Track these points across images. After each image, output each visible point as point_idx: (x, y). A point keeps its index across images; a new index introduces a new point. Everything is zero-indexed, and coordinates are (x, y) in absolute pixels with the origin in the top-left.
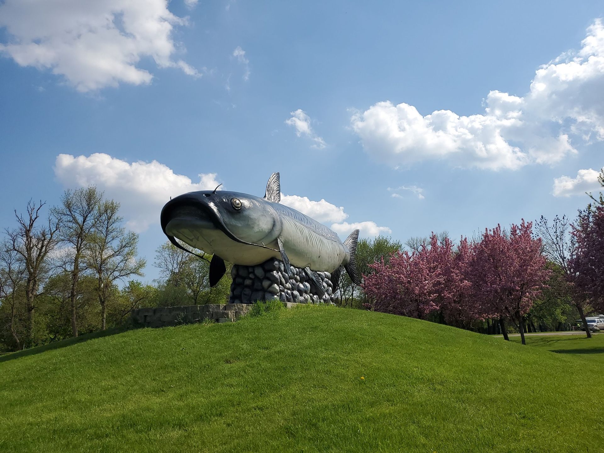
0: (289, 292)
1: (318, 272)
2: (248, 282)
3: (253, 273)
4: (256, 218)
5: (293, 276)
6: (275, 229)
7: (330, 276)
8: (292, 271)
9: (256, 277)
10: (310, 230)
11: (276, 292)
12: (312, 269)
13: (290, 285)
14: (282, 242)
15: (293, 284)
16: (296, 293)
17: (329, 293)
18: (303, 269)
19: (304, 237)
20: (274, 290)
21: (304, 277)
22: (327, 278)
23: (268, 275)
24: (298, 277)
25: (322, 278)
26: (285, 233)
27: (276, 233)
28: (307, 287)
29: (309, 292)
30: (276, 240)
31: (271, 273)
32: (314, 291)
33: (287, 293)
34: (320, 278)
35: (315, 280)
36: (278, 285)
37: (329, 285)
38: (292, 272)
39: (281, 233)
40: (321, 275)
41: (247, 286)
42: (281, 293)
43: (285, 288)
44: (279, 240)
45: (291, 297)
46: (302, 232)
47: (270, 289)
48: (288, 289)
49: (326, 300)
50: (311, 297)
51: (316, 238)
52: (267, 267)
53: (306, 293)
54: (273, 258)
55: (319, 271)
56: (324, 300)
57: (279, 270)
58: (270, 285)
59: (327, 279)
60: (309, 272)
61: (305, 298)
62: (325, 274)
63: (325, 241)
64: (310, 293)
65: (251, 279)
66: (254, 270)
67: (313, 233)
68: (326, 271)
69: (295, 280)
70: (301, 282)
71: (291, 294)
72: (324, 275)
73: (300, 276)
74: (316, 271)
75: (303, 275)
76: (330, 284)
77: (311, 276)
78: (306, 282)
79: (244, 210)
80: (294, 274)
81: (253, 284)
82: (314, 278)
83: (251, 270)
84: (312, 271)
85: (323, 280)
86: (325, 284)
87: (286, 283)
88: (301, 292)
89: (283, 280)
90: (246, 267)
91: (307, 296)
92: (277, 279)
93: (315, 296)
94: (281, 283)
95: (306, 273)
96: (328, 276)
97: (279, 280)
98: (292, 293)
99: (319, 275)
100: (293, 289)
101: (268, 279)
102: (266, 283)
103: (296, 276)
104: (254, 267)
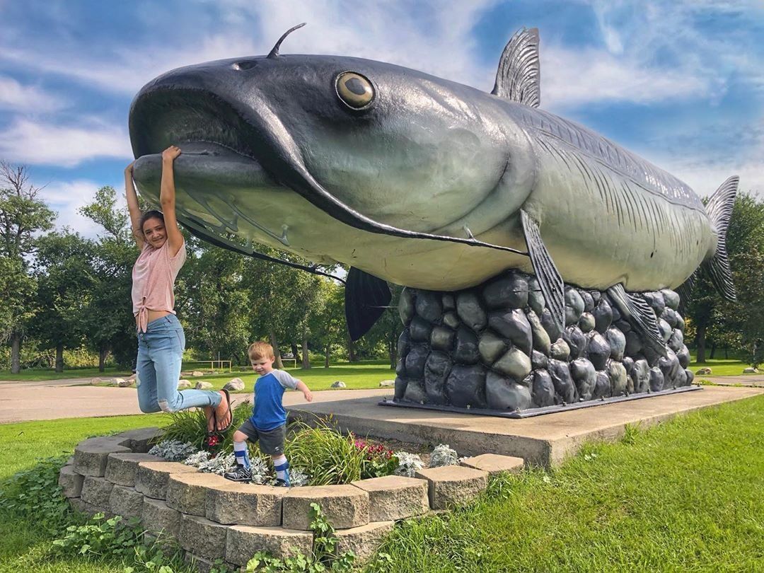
0: (564, 365)
1: (646, 294)
2: (439, 336)
3: (453, 311)
4: (436, 143)
5: (575, 318)
6: (509, 181)
7: (679, 300)
8: (573, 301)
9: (462, 325)
10: (628, 183)
11: (520, 373)
12: (629, 288)
13: (565, 345)
14: (536, 221)
15: (576, 341)
16: (583, 364)
17: (675, 344)
18: (606, 292)
19: (610, 203)
20: (513, 369)
21: (608, 315)
22: (669, 307)
23: (494, 320)
24: (591, 319)
25: (656, 309)
26: (546, 194)
27: (513, 194)
28: (615, 341)
29: (621, 354)
30: (516, 217)
31: (506, 316)
32: (637, 347)
33: (557, 370)
34: (652, 311)
35: (639, 320)
36: (526, 352)
37: (675, 325)
38: (571, 306)
39: (532, 191)
40: (656, 300)
41: (438, 349)
42: (536, 375)
43: (550, 354)
44: (525, 216)
45: (570, 381)
46: (602, 186)
47: (502, 364)
48: (562, 358)
49: (668, 367)
50: (626, 366)
51: (643, 201)
52: (491, 298)
53: (614, 357)
54: (512, 269)
55: (648, 291)
56: (662, 367)
57: (529, 305)
58: (501, 354)
59: (670, 310)
60: (622, 297)
61: (609, 374)
62: (664, 295)
63: (666, 208)
64: (626, 354)
65: (447, 328)
66: (455, 304)
67: (634, 188)
68: (667, 288)
69: (581, 327)
70: (600, 328)
71: (567, 373)
72: (662, 300)
73: (595, 315)
74: (640, 293)
75: (605, 310)
76: (679, 322)
77: (627, 310)
78: (613, 328)
79: (386, 116)
80: (577, 311)
81: (453, 342)
82: (637, 315)
83: (447, 303)
84: (630, 293)
85: (658, 313)
86: (664, 324)
87: (553, 341)
88: (598, 360)
89: (544, 335)
90: (436, 295)
91: (618, 368)
92: (524, 334)
93: (640, 362)
94: (538, 345)
95: (615, 304)
96: (672, 301)
97: (530, 338)
98: (573, 368)
99: (649, 301)
100: (574, 355)
101: (497, 334)
102: (489, 346)
103: (584, 314)
104: (456, 294)
